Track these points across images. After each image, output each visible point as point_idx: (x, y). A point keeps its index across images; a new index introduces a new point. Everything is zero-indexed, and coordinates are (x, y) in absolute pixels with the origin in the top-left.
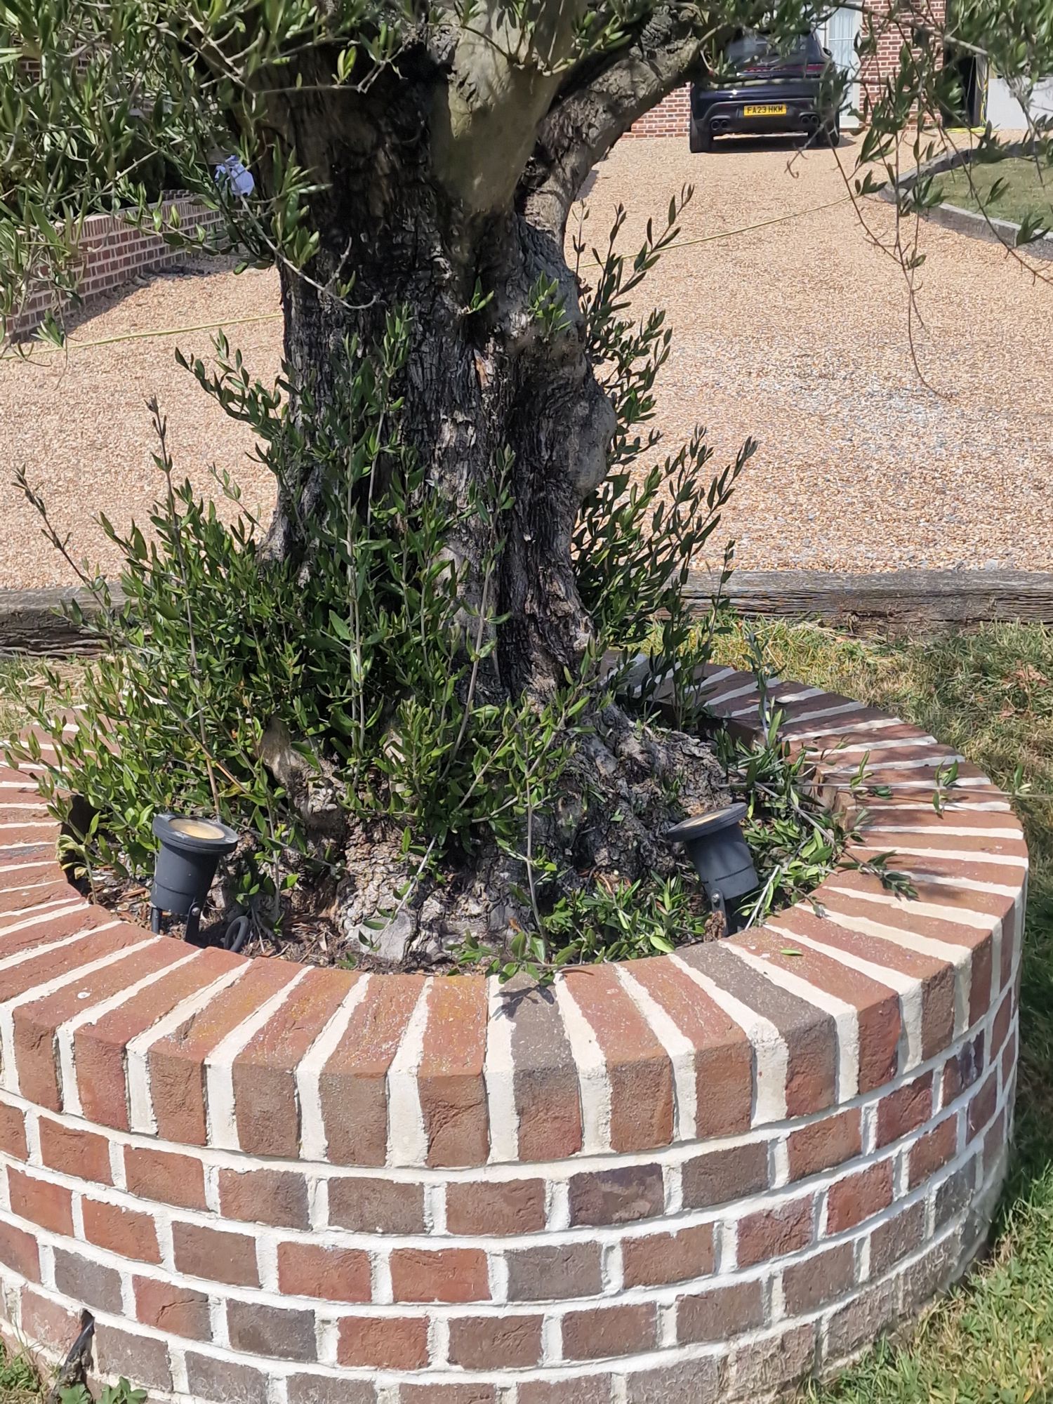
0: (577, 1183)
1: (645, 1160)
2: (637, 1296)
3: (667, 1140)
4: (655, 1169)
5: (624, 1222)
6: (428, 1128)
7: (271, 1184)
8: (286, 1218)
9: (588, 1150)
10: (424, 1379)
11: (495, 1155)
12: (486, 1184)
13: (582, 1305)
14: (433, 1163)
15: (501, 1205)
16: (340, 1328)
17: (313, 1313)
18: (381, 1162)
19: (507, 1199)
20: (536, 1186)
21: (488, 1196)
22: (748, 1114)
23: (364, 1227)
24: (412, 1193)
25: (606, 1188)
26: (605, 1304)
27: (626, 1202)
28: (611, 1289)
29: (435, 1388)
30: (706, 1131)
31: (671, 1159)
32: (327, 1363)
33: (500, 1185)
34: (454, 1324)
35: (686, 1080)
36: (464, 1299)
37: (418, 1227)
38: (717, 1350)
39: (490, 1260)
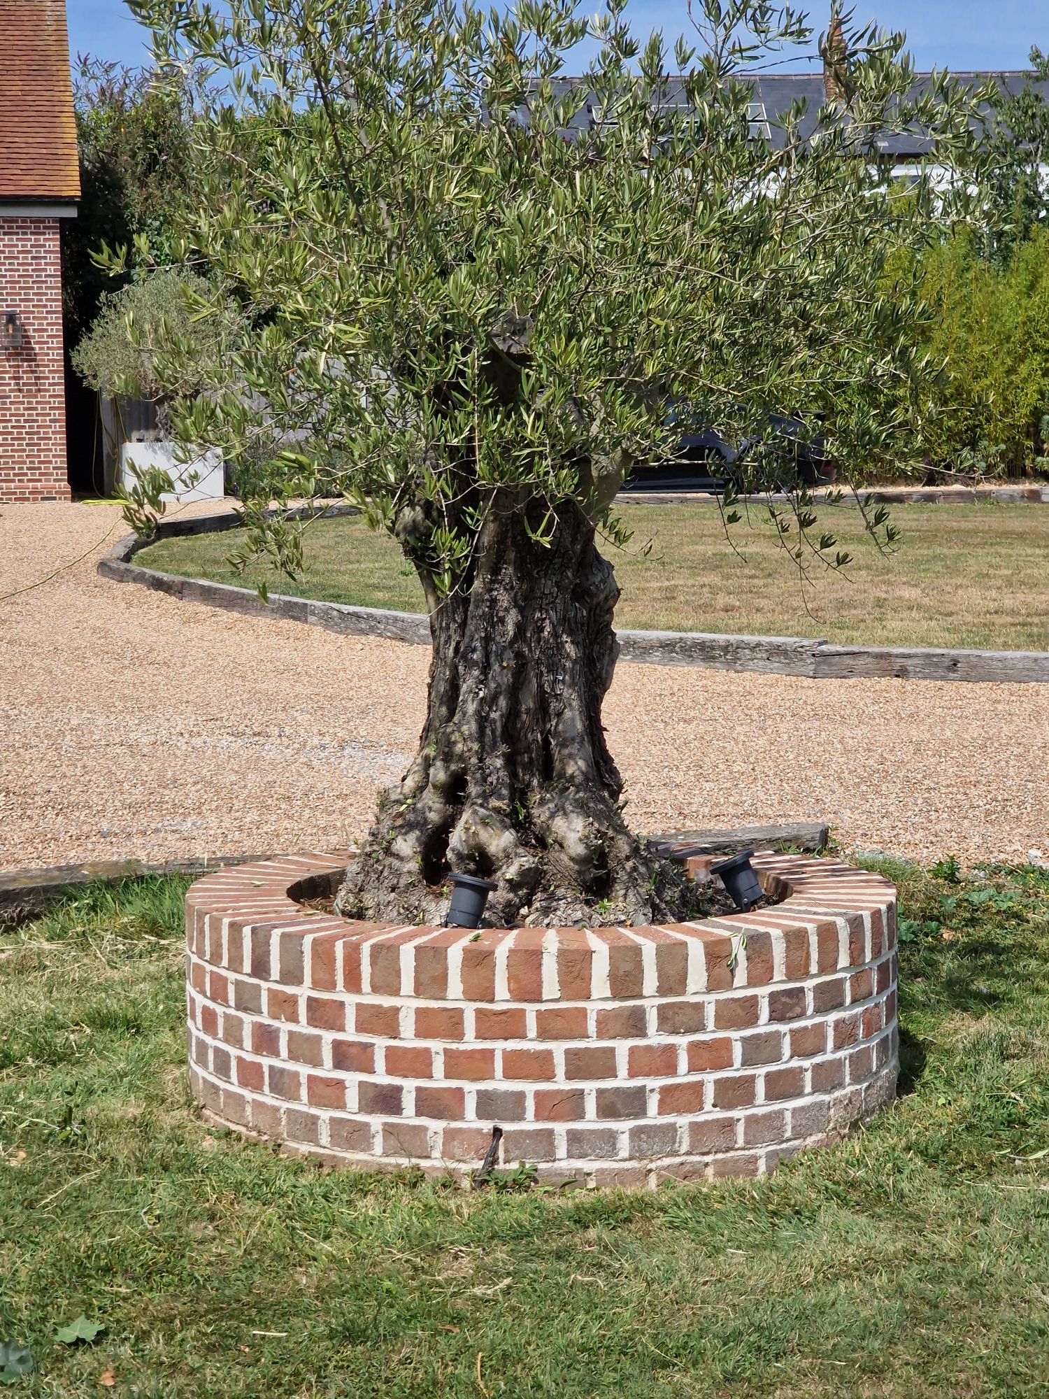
0: (773, 996)
1: (798, 985)
2: (795, 1063)
3: (807, 975)
4: (802, 990)
5: (791, 1019)
6: (707, 970)
7: (626, 1013)
8: (634, 1032)
9: (775, 979)
10: (701, 1118)
11: (737, 983)
12: (732, 999)
13: (773, 1068)
14: (710, 990)
15: (740, 1011)
16: (660, 1093)
17: (645, 1086)
18: (683, 993)
19: (742, 1008)
20: (754, 998)
21: (733, 1006)
22: (836, 963)
23: (675, 1032)
24: (699, 1007)
25: (784, 999)
26: (783, 1067)
27: (792, 1007)
28: (785, 1058)
29: (707, 1122)
30: (823, 970)
31: (809, 984)
32: (653, 1116)
33: (739, 999)
34: (717, 1082)
35: (814, 940)
36: (720, 1067)
37: (701, 1028)
38: (826, 1098)
39: (734, 1043)
